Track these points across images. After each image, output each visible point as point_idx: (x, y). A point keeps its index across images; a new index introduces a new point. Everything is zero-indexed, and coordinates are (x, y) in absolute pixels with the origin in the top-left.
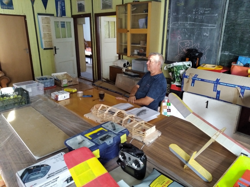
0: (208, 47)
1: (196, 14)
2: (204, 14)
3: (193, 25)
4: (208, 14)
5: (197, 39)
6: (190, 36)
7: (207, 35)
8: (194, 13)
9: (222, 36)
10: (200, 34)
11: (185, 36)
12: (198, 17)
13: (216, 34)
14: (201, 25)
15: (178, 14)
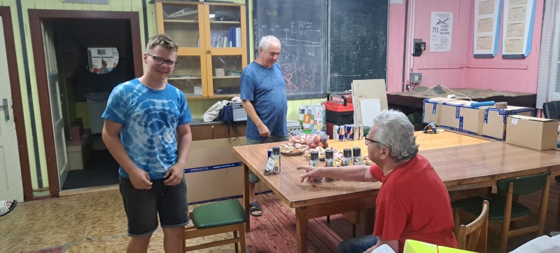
0: (315, 70)
1: (294, 28)
2: (305, 28)
3: (293, 42)
4: (310, 29)
5: (301, 61)
6: (291, 57)
7: (312, 55)
8: (292, 26)
9: (329, 55)
10: (303, 54)
11: (284, 57)
12: (298, 33)
13: (322, 54)
14: (304, 43)
15: (269, 26)
